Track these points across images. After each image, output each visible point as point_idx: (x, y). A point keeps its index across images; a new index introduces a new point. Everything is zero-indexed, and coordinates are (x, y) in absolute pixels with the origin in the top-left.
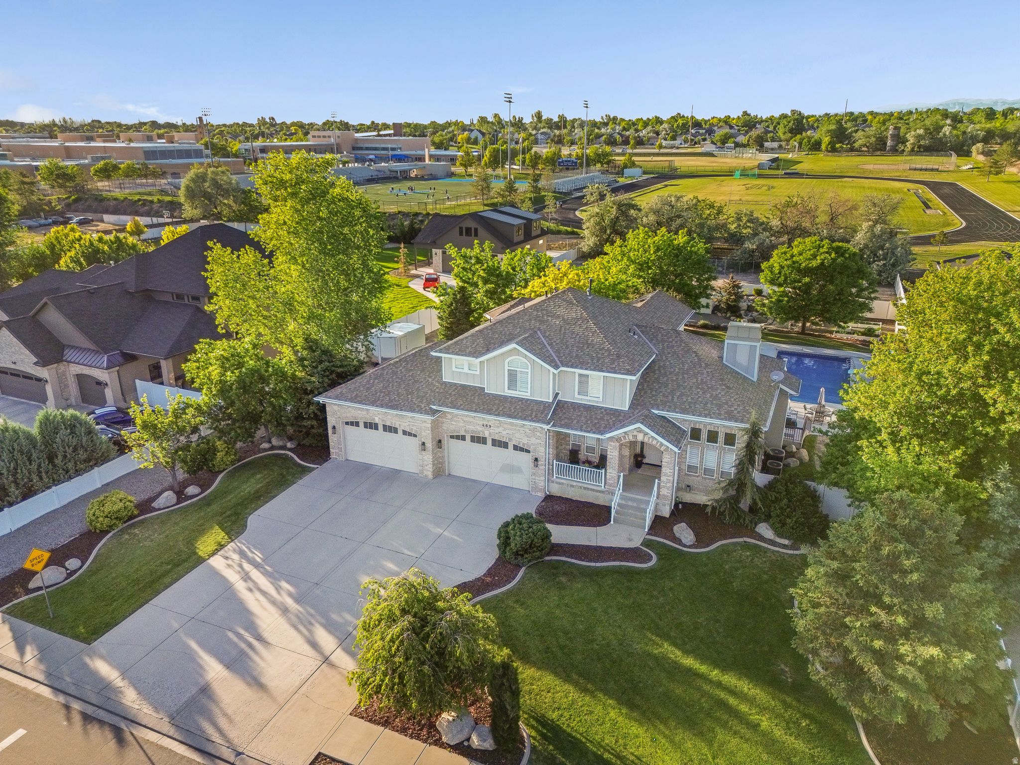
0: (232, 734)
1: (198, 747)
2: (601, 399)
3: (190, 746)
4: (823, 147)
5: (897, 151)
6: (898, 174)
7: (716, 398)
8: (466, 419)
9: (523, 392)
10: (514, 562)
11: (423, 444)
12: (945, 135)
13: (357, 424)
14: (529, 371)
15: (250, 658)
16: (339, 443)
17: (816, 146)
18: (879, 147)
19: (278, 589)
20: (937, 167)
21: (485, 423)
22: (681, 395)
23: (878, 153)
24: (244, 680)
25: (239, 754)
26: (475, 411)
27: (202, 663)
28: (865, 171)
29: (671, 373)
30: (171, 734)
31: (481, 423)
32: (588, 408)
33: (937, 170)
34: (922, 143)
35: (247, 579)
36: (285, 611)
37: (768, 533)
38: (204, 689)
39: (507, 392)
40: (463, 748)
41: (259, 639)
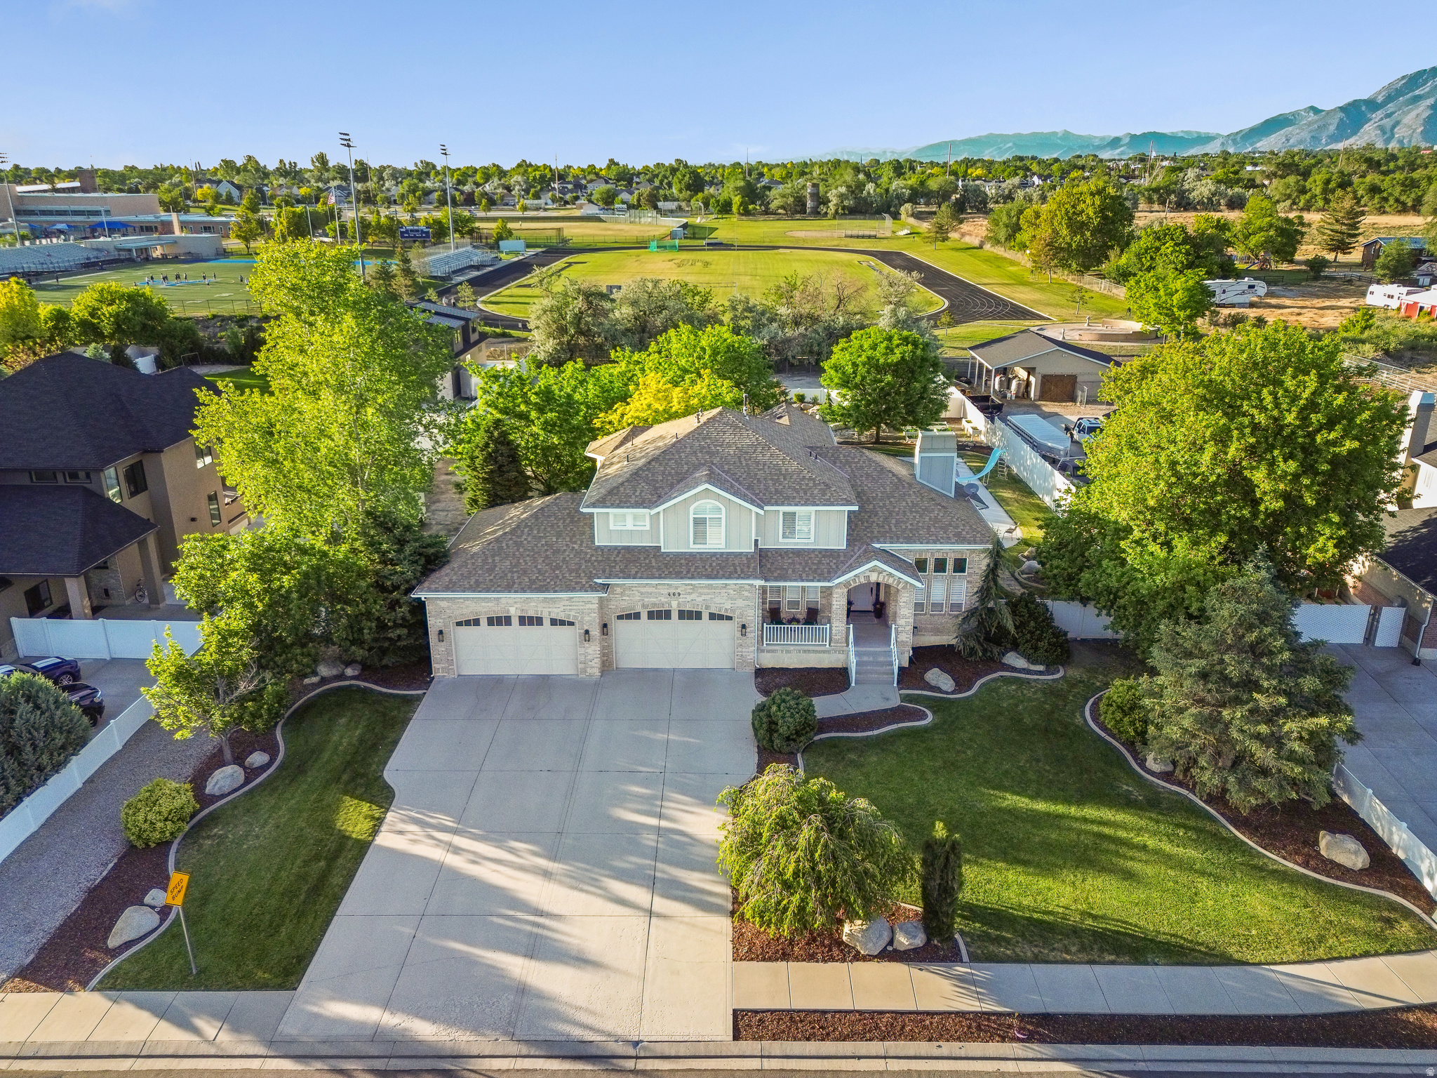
0: (609, 1027)
1: (574, 1054)
2: (812, 540)
4: (735, 209)
5: (819, 213)
6: (835, 243)
7: (936, 520)
8: (643, 590)
9: (716, 542)
10: (786, 749)
11: (587, 632)
12: (870, 194)
13: (476, 622)
14: (723, 516)
15: (551, 939)
16: (449, 653)
17: (725, 208)
18: (797, 209)
19: (512, 851)
20: (873, 233)
21: (672, 591)
22: (898, 522)
23: (798, 216)
24: (566, 963)
25: (636, 1044)
26: (660, 577)
27: (489, 962)
28: (798, 239)
29: (874, 499)
30: (524, 1052)
31: (666, 592)
32: (798, 553)
33: (875, 237)
34: (846, 203)
35: (457, 850)
36: (547, 874)
37: (1020, 663)
38: (523, 990)
39: (694, 548)
40: (890, 954)
41: (541, 914)
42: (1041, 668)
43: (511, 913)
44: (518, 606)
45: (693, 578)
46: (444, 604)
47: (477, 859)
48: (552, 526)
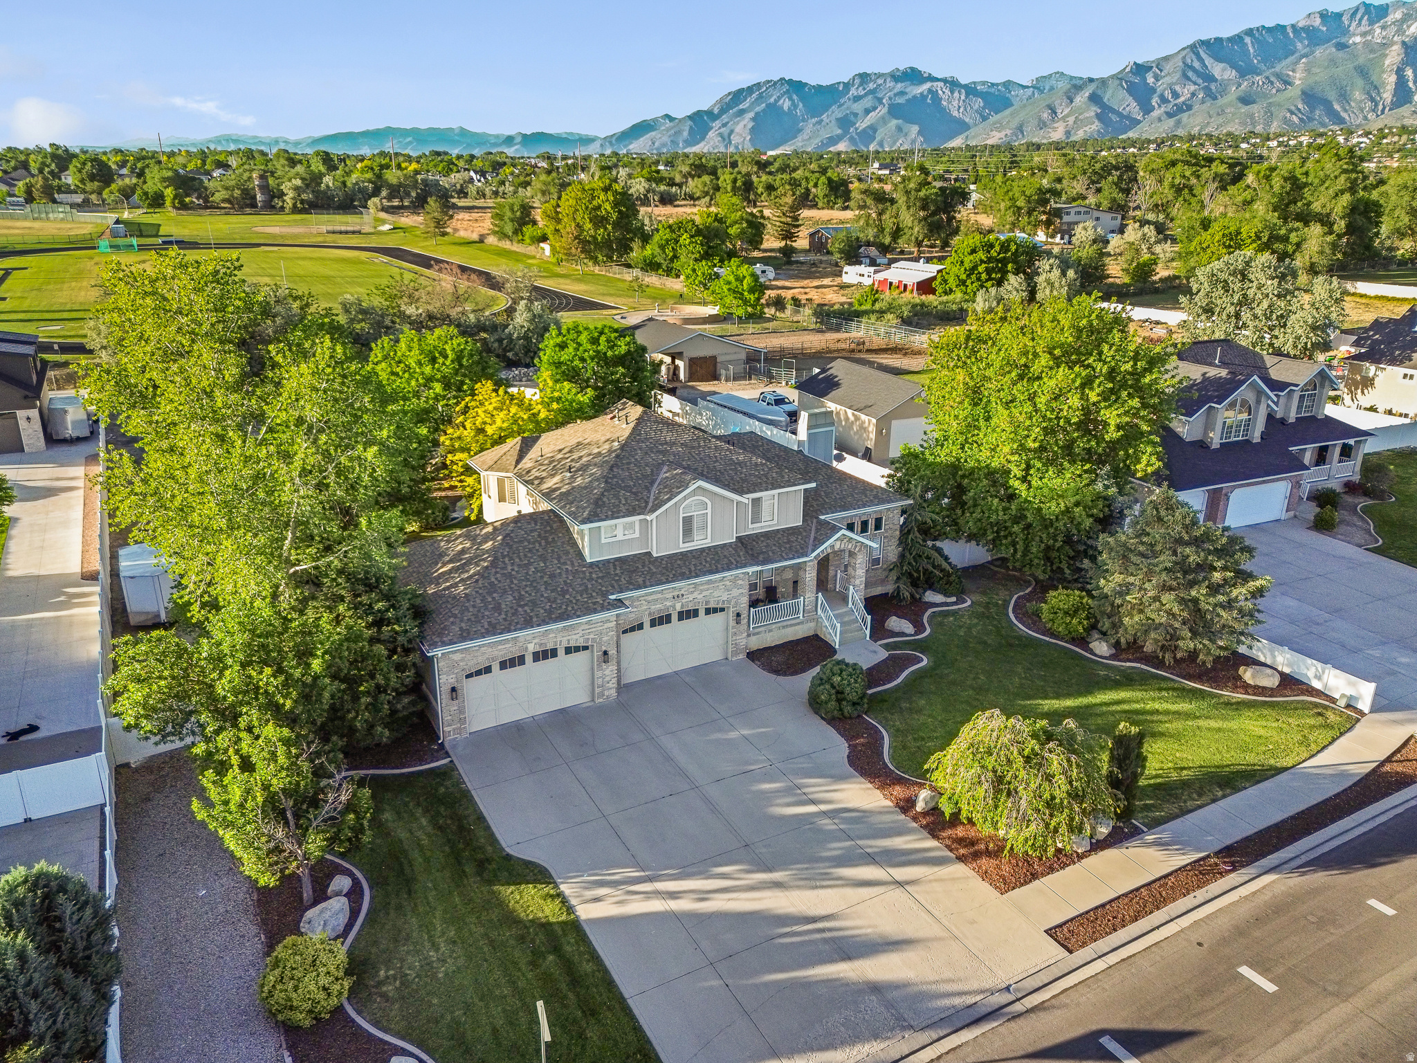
0: (975, 986)
1: (972, 1019)
2: (775, 522)
3: (968, 1025)
4: (168, 203)
5: (273, 207)
6: (320, 239)
8: (650, 598)
9: (701, 541)
11: (605, 653)
12: (328, 186)
13: (488, 670)
14: (709, 511)
15: (853, 936)
17: (157, 201)
18: (245, 202)
19: (724, 876)
20: (357, 228)
21: (676, 593)
23: (248, 210)
24: (884, 951)
25: (1008, 989)
26: (668, 582)
27: (818, 978)
30: (935, 1036)
31: (670, 596)
32: (767, 535)
34: (304, 196)
35: (673, 895)
36: (778, 885)
37: (939, 598)
38: (876, 988)
39: (684, 547)
40: (1098, 846)
41: (814, 920)
42: (954, 599)
43: (788, 930)
44: (536, 641)
45: (697, 576)
46: (457, 657)
47: (703, 895)
48: (530, 551)
